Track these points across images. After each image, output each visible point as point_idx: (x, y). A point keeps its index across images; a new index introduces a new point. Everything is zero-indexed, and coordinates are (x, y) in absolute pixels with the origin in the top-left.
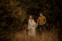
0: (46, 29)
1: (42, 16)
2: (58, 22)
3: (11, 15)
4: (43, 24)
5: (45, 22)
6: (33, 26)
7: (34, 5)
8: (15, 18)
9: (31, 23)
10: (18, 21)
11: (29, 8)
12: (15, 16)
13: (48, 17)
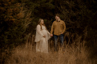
0: (65, 42)
1: (59, 20)
2: (86, 29)
3: (5, 17)
4: (60, 34)
5: (64, 30)
6: (44, 37)
7: (45, 3)
8: (12, 21)
9: (40, 32)
10: (17, 28)
11: (37, 7)
12: (11, 18)
13: (68, 22)
